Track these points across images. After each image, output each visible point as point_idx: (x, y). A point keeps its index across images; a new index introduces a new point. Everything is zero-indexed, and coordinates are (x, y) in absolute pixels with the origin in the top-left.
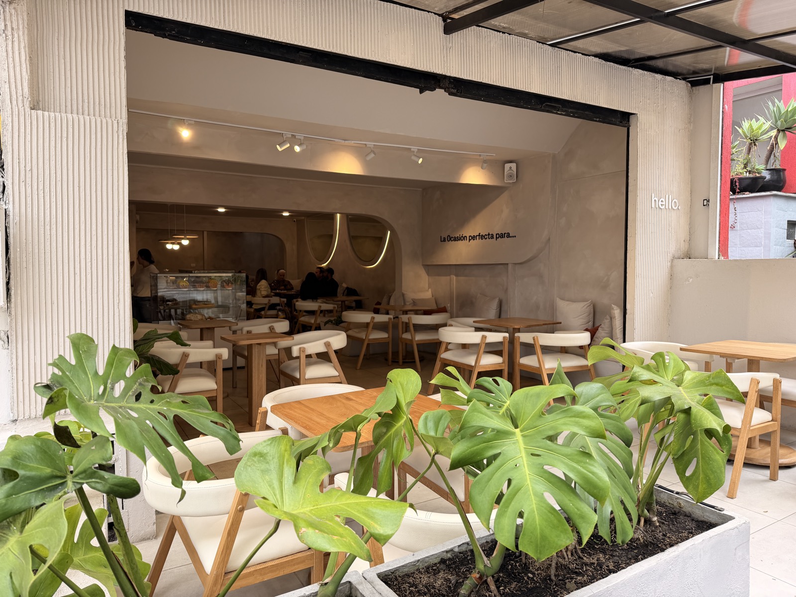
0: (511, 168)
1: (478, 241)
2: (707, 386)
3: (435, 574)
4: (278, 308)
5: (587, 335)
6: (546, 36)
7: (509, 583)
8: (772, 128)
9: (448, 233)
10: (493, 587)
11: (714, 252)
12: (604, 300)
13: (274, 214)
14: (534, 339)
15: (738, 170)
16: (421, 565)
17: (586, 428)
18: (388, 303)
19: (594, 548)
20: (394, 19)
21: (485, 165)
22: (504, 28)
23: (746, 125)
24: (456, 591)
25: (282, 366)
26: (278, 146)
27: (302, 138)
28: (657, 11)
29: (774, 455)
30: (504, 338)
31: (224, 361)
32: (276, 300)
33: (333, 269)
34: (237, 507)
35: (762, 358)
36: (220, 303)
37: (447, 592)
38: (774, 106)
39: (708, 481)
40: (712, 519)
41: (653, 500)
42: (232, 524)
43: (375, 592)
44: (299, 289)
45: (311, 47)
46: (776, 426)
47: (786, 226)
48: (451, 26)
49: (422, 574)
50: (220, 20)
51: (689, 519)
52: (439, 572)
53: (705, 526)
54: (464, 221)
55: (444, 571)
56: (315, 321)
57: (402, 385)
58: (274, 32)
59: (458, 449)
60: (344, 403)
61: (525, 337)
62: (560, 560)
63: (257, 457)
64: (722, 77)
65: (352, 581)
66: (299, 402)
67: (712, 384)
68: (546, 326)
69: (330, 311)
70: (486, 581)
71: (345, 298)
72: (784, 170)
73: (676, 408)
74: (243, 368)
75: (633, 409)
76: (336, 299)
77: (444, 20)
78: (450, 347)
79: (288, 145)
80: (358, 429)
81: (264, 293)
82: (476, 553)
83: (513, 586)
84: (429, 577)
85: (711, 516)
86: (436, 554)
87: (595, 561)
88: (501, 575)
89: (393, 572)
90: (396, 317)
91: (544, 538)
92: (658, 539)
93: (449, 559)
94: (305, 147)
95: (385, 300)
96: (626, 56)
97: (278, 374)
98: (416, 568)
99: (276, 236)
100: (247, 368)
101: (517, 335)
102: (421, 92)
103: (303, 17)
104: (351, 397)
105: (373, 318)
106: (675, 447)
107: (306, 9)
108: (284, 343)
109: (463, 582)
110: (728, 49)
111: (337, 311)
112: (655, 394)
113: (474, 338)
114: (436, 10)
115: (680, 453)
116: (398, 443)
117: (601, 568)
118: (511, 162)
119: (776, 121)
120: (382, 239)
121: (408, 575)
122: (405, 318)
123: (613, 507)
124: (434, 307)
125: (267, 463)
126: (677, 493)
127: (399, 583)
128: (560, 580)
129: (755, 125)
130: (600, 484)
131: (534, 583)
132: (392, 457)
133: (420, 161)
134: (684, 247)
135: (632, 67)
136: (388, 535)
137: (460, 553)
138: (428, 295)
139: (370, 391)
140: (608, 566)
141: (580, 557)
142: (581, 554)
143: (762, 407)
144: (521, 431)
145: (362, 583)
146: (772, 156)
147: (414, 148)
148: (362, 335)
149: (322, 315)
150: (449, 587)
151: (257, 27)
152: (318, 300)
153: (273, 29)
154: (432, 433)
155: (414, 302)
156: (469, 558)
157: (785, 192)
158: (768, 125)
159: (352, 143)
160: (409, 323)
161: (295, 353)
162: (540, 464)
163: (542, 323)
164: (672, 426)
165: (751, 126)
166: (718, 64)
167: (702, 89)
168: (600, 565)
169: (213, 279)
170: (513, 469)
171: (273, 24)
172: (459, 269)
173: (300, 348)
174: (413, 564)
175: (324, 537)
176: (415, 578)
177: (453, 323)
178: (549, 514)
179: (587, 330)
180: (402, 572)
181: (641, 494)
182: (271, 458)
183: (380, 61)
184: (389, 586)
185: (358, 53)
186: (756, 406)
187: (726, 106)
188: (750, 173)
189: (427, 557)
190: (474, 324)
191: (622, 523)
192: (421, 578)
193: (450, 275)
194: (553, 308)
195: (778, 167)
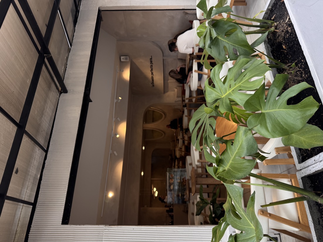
0: (123, 59)
1: (154, 72)
6: (67, 49)
9: (150, 84)
13: (144, 153)
21: (122, 70)
22: (64, 67)
48: (64, 90)
77: (62, 93)
99: (153, 152)
102: (91, 101)
105: (186, 116)
114: (58, 97)
118: (120, 59)
133: (120, 98)
147: (115, 101)
160: (189, 99)
172: (165, 79)
193: (168, 83)
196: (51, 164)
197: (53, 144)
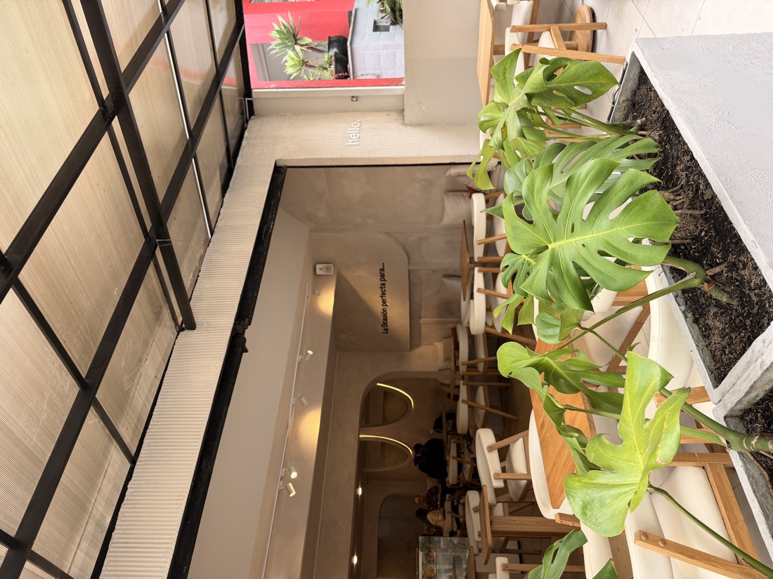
0: (320, 269)
1: (387, 298)
2: (506, 82)
3: (710, 329)
4: (456, 503)
5: (475, 196)
6: (204, 239)
7: (712, 254)
8: (294, 50)
9: (380, 326)
10: (717, 270)
11: (399, 89)
12: (442, 183)
13: (359, 504)
14: (479, 244)
15: (329, 74)
16: (701, 343)
17: (543, 183)
18: (449, 385)
19: (672, 175)
20: (178, 376)
21: (317, 292)
22: (194, 276)
23: (289, 70)
24: (725, 306)
25: (515, 500)
26: (291, 495)
27: (284, 470)
28: (187, 145)
29: (581, 27)
30: (479, 271)
31: (509, 562)
32: (448, 505)
33: (415, 444)
34: (661, 547)
35: (492, 43)
36: (451, 567)
37: (727, 316)
38: (275, 49)
39: (596, 75)
40: (636, 71)
41: (620, 124)
42: (681, 553)
43: (732, 390)
44: (436, 480)
45: (197, 457)
46: (555, 28)
47: (378, 33)
48: (188, 323)
49: (711, 342)
50: (165, 548)
51: (638, 92)
52: (707, 324)
53: (643, 78)
54: (369, 311)
55: (706, 319)
56: (468, 463)
57: (514, 362)
58: (181, 494)
59: (572, 303)
60: (547, 430)
61: (478, 252)
62: (685, 206)
63: (587, 512)
64: (247, 90)
65: (723, 415)
66: (548, 479)
67: (505, 78)
68: (467, 234)
69: (458, 447)
70: (710, 276)
71: (444, 431)
72: (329, 37)
73: (525, 106)
74: (519, 543)
75: (532, 145)
76: (445, 440)
77: (183, 330)
78: (490, 324)
79: (290, 484)
80: (561, 407)
81: (440, 517)
82: (684, 287)
83: (715, 250)
84: (714, 334)
85: (633, 72)
86: (689, 328)
87: (684, 174)
88: (705, 262)
89: (711, 372)
90: (463, 378)
91: (655, 218)
92: (659, 118)
93: (694, 315)
94: (293, 468)
95: (446, 389)
96: (225, 171)
97: (525, 504)
98: (705, 348)
99: (383, 503)
100: (520, 537)
101: (476, 260)
102: (246, 351)
103: (169, 464)
104: (540, 422)
105: (463, 401)
106: (563, 105)
107: (162, 461)
108: (490, 496)
109: (715, 299)
110: (223, 87)
111: (458, 440)
112: (515, 125)
113: (479, 301)
114: (173, 337)
115: (569, 100)
116: (573, 365)
117: (690, 167)
118: (315, 269)
119: (288, 46)
120: (386, 391)
121: (714, 357)
122: (463, 369)
123: (623, 157)
124: (451, 340)
125: (593, 500)
126: (614, 103)
127: (722, 366)
128: (705, 205)
129: (291, 63)
130: (597, 168)
131: (711, 229)
132: (587, 371)
133: (310, 352)
134: (394, 116)
135: (234, 165)
136: (661, 371)
137: (686, 304)
138: (439, 346)
139: (534, 403)
140: (688, 161)
141: (682, 188)
142: (678, 187)
143: (537, 41)
144: (550, 243)
145: (725, 404)
146: (318, 48)
147: (299, 358)
148: (482, 413)
149: (462, 456)
150: (722, 313)
151: (175, 510)
152: (447, 459)
153: (178, 494)
154: (558, 330)
155: (447, 359)
156: (691, 295)
157: (348, 35)
158: (290, 53)
159: (291, 420)
160: (468, 365)
161: (500, 484)
162: (581, 224)
163: (464, 238)
164: (546, 110)
165: (291, 66)
166: (236, 94)
167: (256, 106)
168: (687, 168)
169: (425, 573)
170: (588, 250)
171: (174, 494)
172: (414, 315)
173: (495, 478)
174: (701, 351)
175: (665, 438)
176: (716, 349)
177: (466, 321)
178: (631, 213)
179: (470, 197)
180: (711, 362)
181: (614, 135)
182: (588, 497)
183: (215, 390)
184: (725, 375)
185: (206, 411)
186: (537, 45)
187: (272, 86)
188: (330, 65)
189: (693, 337)
190: (467, 299)
191: (638, 148)
192: (715, 343)
193: (420, 325)
194: (451, 228)
195: (327, 42)
196: (141, 490)
197: (151, 442)
